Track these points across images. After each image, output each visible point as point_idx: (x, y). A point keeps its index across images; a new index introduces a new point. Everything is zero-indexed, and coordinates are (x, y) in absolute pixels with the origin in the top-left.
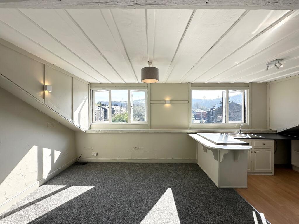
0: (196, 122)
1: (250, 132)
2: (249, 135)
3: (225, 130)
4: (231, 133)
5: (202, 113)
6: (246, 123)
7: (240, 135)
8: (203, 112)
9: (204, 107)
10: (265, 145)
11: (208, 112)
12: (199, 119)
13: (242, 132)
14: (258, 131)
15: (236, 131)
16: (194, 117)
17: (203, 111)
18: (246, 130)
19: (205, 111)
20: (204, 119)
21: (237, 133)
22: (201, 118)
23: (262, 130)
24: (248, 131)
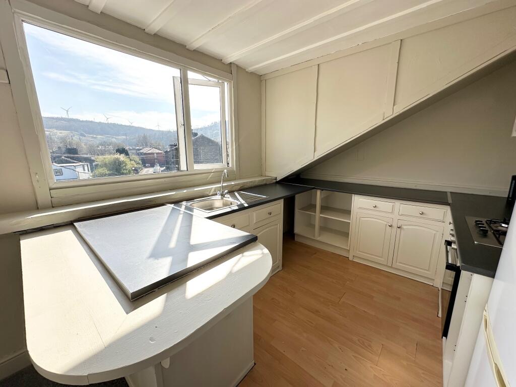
0: (146, 172)
1: (238, 187)
2: (241, 195)
3: (185, 192)
4: (202, 196)
5: (155, 155)
6: (230, 165)
7: (222, 199)
8: (157, 153)
9: (159, 144)
10: (271, 215)
11: (166, 152)
12: (152, 165)
13: (226, 191)
14: (252, 182)
15: (213, 190)
16: (140, 162)
17: (157, 151)
18: (233, 183)
19: (160, 152)
20: (161, 166)
21: (216, 195)
22: (155, 164)
23: (257, 180)
24: (235, 185)
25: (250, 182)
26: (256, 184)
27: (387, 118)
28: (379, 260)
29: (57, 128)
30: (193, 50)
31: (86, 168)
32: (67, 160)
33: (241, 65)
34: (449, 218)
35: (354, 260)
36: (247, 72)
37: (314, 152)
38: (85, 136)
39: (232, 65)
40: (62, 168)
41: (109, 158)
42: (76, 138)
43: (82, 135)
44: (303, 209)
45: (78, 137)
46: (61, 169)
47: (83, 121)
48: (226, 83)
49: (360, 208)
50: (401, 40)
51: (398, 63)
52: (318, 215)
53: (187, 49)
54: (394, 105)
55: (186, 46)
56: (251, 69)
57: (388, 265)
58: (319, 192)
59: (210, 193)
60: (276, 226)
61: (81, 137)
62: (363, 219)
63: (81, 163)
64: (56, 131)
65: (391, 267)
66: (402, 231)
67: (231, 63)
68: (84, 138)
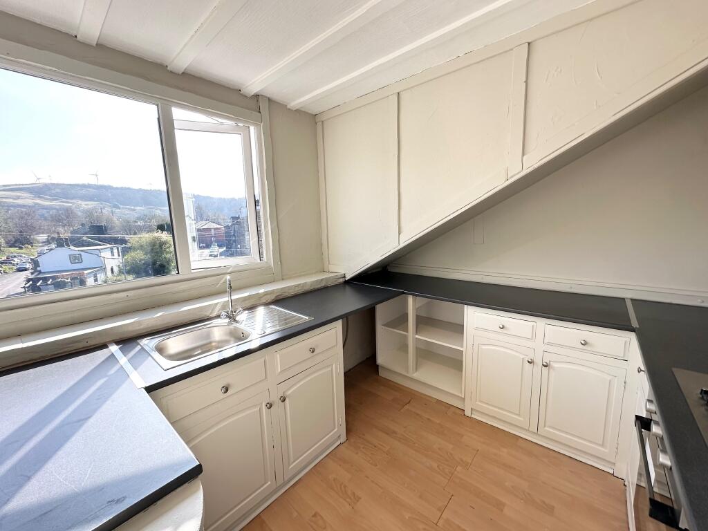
1: (272, 297)
5: (213, 231)
9: (219, 216)
10: (314, 353)
11: (227, 227)
12: (208, 246)
17: (215, 226)
19: (219, 227)
20: (220, 246)
21: (220, 317)
22: (211, 244)
24: (266, 294)
25: (295, 286)
26: (307, 288)
27: (512, 177)
28: (514, 420)
29: (83, 198)
30: (181, 73)
31: (115, 251)
32: (89, 242)
33: (275, 97)
34: (636, 358)
35: (473, 416)
36: (289, 109)
37: (399, 234)
38: (119, 208)
39: (260, 97)
40: (81, 252)
41: (146, 237)
42: (107, 211)
43: (116, 207)
44: (388, 325)
45: (110, 210)
46: (80, 254)
47: (117, 188)
48: (252, 128)
49: (478, 328)
50: (529, 44)
51: (526, 82)
52: (412, 335)
53: (171, 72)
54: (523, 155)
55: (167, 66)
56: (294, 104)
57: (531, 429)
58: (410, 299)
59: (211, 313)
60: (330, 369)
61: (114, 209)
62: (484, 347)
63: (109, 246)
64: (80, 202)
65: (537, 434)
66: (551, 370)
67: (257, 96)
68: (118, 210)
